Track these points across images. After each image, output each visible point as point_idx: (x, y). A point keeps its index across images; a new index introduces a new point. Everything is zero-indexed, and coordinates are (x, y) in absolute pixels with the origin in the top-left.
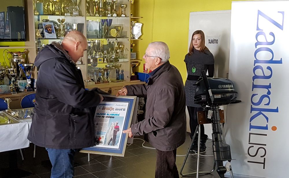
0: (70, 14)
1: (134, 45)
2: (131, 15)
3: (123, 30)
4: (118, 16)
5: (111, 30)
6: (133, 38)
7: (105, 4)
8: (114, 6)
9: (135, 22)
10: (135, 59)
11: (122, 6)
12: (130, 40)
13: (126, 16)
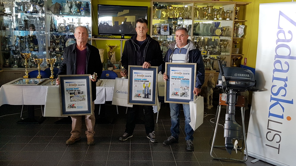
1: (238, 42)
2: (236, 18)
3: (229, 30)
4: (223, 19)
5: (217, 30)
6: (236, 37)
9: (240, 24)
10: (237, 54)
11: (228, 11)
12: (232, 38)
13: (231, 19)
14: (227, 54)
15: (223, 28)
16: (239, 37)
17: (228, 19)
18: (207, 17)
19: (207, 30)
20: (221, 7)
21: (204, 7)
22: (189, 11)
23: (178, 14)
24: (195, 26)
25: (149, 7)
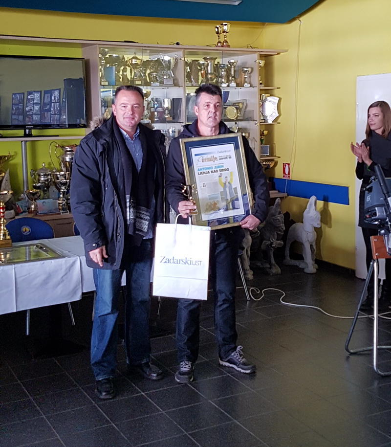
0: (159, 83)
1: (265, 132)
2: (261, 84)
3: (248, 109)
4: (238, 85)
5: (227, 109)
6: (264, 121)
7: (217, 68)
8: (231, 71)
9: (267, 95)
10: (268, 156)
11: (245, 69)
12: (258, 124)
13: (251, 86)
17: (246, 85)
20: (232, 61)
22: (174, 68)
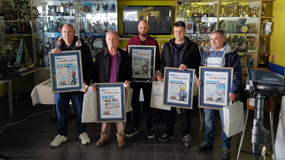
1: (265, 39)
2: (263, 15)
5: (243, 27)
6: (263, 34)
9: (267, 21)
11: (254, 8)
12: (259, 35)
13: (257, 16)
14: (254, 51)
15: (250, 25)
16: (266, 34)
17: (254, 16)
18: (232, 14)
19: (233, 27)
20: (247, 4)
21: (229, 4)
22: (214, 8)
23: (203, 11)
24: (220, 23)
25: (173, 5)
